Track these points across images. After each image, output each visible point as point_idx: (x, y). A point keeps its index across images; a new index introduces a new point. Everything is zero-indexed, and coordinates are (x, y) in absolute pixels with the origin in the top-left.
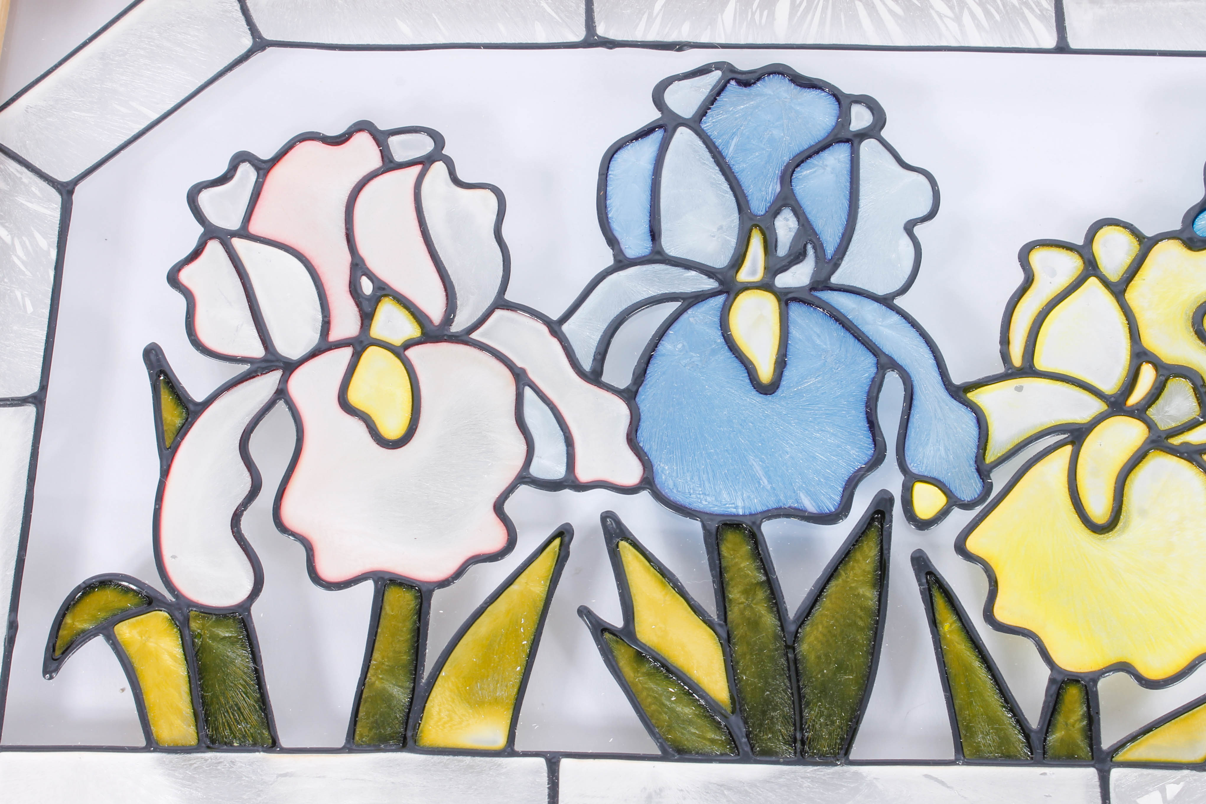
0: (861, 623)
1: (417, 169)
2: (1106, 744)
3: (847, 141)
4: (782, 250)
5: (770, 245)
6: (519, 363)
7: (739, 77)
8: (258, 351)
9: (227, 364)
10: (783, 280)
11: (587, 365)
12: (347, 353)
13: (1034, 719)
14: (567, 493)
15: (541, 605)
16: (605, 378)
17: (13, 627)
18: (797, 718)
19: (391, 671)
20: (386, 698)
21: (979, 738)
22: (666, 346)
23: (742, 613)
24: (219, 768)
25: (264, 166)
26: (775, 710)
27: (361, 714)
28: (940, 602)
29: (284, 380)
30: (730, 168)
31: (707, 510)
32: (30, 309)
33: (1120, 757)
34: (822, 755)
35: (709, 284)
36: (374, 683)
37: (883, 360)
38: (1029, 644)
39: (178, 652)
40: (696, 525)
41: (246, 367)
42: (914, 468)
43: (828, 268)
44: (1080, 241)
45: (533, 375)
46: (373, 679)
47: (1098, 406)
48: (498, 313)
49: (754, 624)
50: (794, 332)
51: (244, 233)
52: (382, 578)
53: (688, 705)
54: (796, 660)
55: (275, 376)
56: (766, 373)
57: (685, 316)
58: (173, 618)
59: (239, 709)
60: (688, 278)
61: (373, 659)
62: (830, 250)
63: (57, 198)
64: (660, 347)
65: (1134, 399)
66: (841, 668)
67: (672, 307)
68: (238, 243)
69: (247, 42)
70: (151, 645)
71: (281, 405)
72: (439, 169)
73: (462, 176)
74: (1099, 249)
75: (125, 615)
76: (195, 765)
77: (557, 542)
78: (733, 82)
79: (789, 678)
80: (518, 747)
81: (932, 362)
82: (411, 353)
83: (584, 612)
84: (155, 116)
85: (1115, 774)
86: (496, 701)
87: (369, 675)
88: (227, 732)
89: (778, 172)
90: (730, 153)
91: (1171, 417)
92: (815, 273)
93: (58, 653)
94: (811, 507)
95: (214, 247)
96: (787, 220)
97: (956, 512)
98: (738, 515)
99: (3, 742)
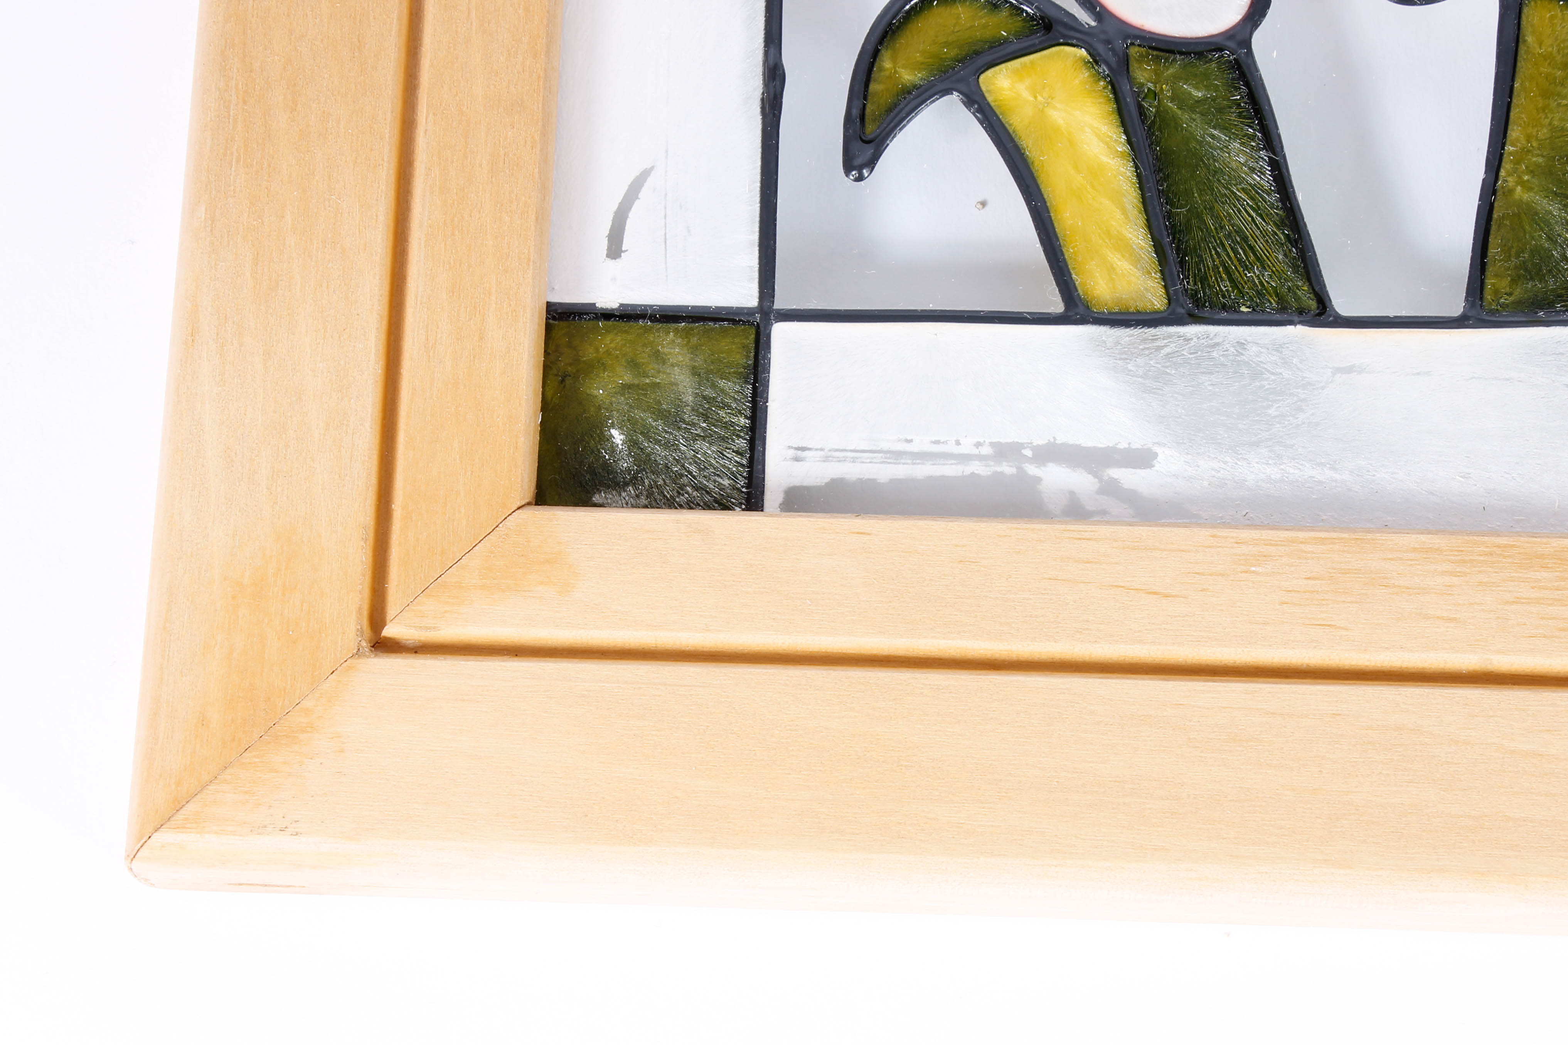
17: (774, 77)
19: (1547, 166)
20: (1541, 220)
24: (1215, 354)
27: (1492, 251)
36: (1511, 191)
46: (1513, 181)
58: (1096, 59)
59: (1245, 239)
61: (1508, 142)
76: (1167, 350)
87: (1503, 173)
88: (1225, 285)
93: (871, 129)
99: (780, 303)
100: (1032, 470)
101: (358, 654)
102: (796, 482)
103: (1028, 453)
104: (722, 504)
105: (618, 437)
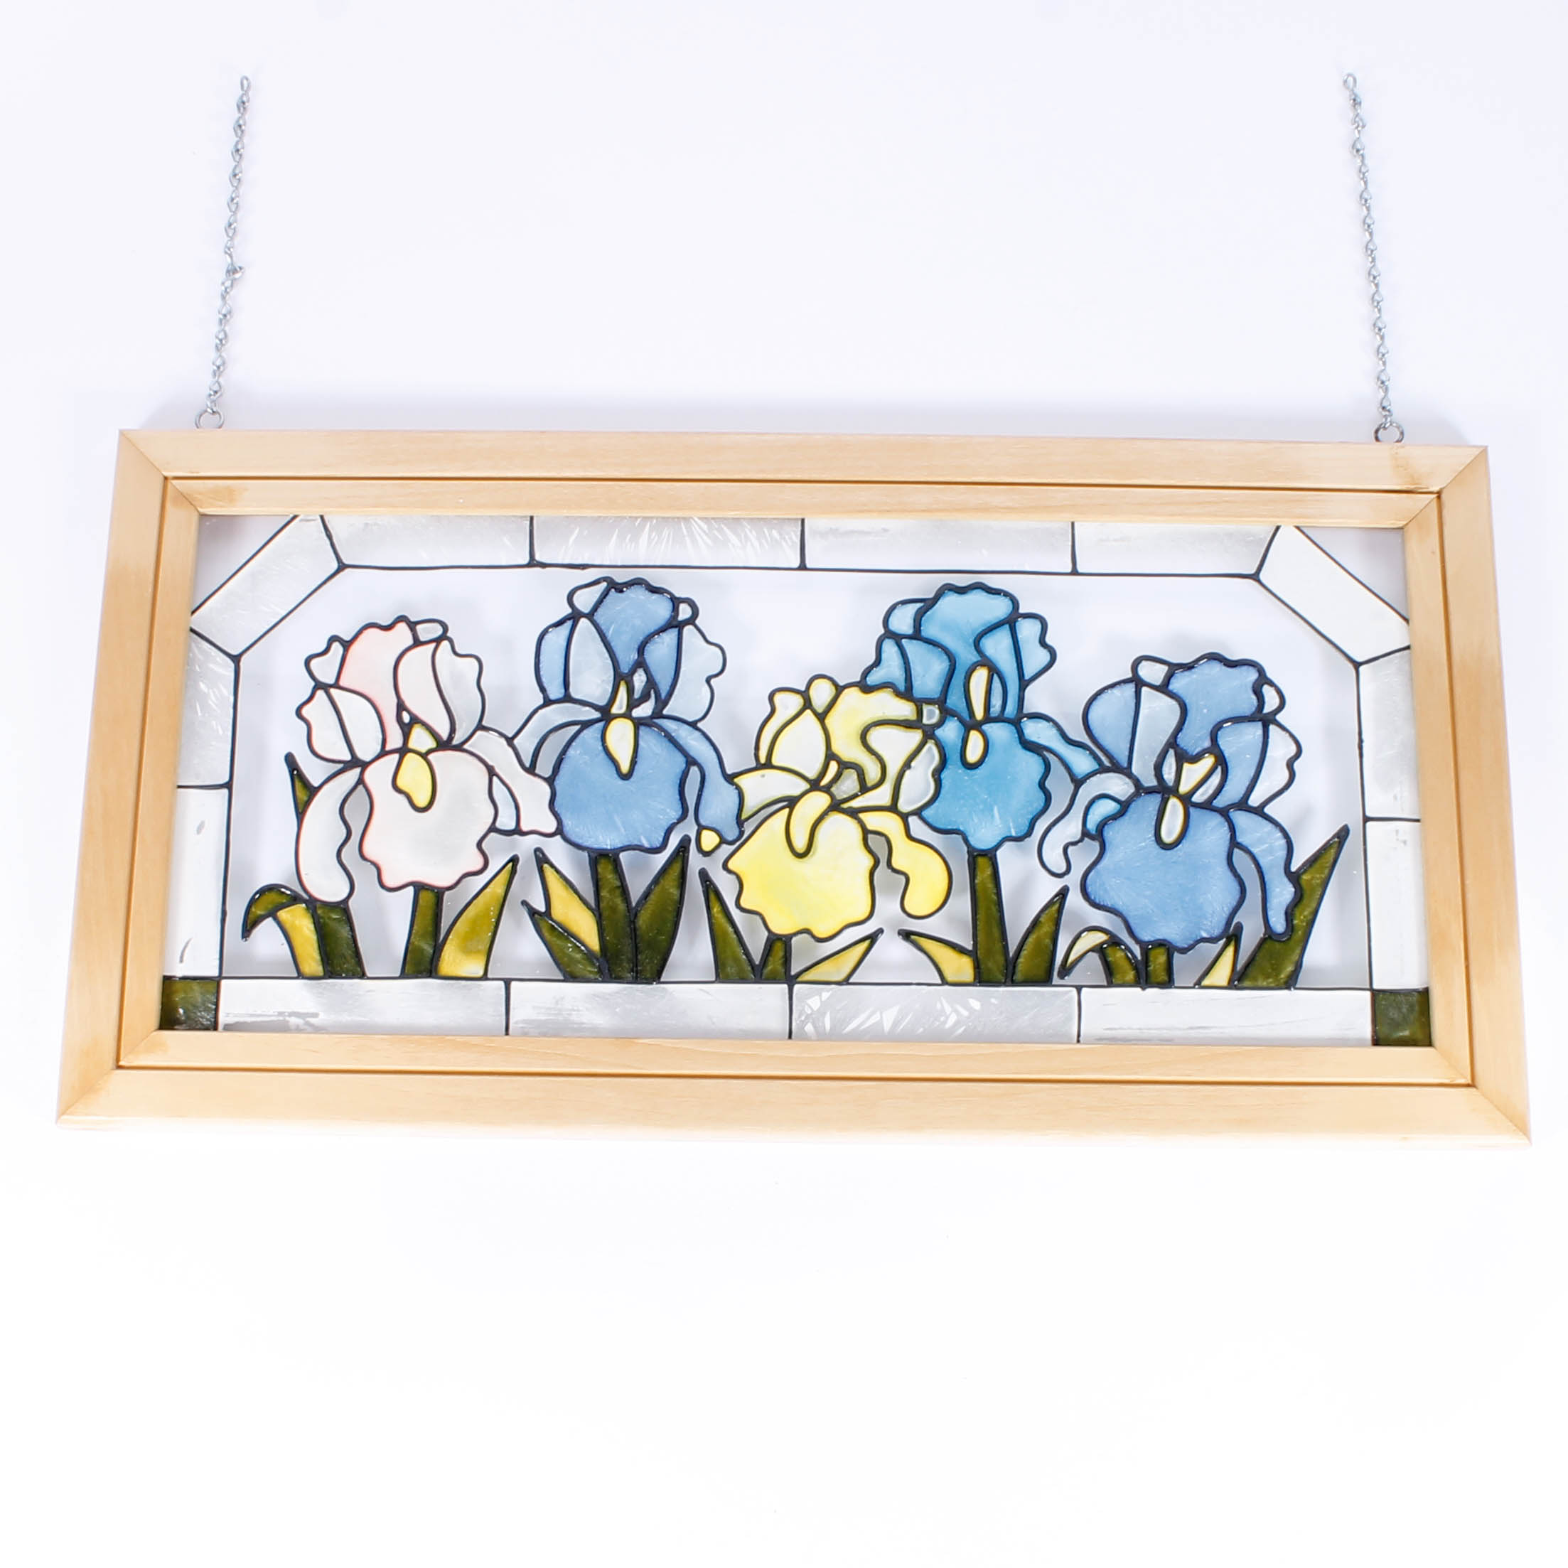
0: (670, 909)
1: (433, 645)
2: (793, 973)
3: (676, 627)
4: (637, 695)
5: (630, 691)
6: (490, 763)
7: (617, 587)
8: (348, 757)
9: (331, 764)
10: (637, 713)
11: (528, 765)
12: (396, 757)
13: (757, 959)
14: (516, 837)
15: (502, 900)
16: (537, 771)
17: (224, 913)
18: (635, 960)
19: (423, 936)
20: (422, 951)
21: (729, 969)
22: (571, 752)
23: (608, 903)
24: (335, 987)
25: (347, 644)
26: (623, 955)
27: (408, 959)
28: (712, 896)
29: (362, 773)
30: (609, 644)
31: (591, 846)
32: (221, 732)
33: (800, 979)
34: (646, 979)
35: (597, 715)
36: (414, 943)
37: (690, 759)
38: (757, 918)
39: (312, 927)
40: (586, 854)
41: (340, 766)
42: (703, 822)
43: (660, 705)
44: (803, 688)
45: (498, 770)
46: (414, 940)
47: (806, 786)
48: (479, 733)
49: (613, 909)
50: (641, 743)
51: (336, 685)
52: (418, 886)
53: (577, 953)
54: (635, 929)
55: (358, 770)
56: (625, 768)
57: (582, 735)
58: (308, 908)
59: (345, 956)
60: (585, 711)
61: (414, 930)
62: (663, 695)
63: (232, 665)
64: (568, 753)
65: (824, 782)
66: (659, 932)
67: (577, 728)
68: (333, 691)
69: (335, 566)
70: (297, 922)
71: (361, 787)
72: (445, 644)
73: (458, 650)
74: (812, 693)
75: (283, 906)
76: (323, 986)
77: (511, 864)
78: (613, 590)
79: (631, 939)
80: (490, 976)
81: (716, 760)
82: (431, 757)
83: (524, 903)
84: (284, 613)
85: (797, 987)
86: (478, 951)
87: (412, 938)
88: (339, 969)
89: (636, 646)
90: (609, 634)
91: (844, 792)
92: (654, 709)
93: (248, 928)
94: (647, 845)
95: (320, 694)
96: (640, 675)
97: (724, 846)
98: (606, 850)
99: (224, 975)
100: (287, 1018)
101: (113, 1069)
102: (227, 1022)
103: (286, 1014)
104: (207, 1029)
105: (181, 1011)
